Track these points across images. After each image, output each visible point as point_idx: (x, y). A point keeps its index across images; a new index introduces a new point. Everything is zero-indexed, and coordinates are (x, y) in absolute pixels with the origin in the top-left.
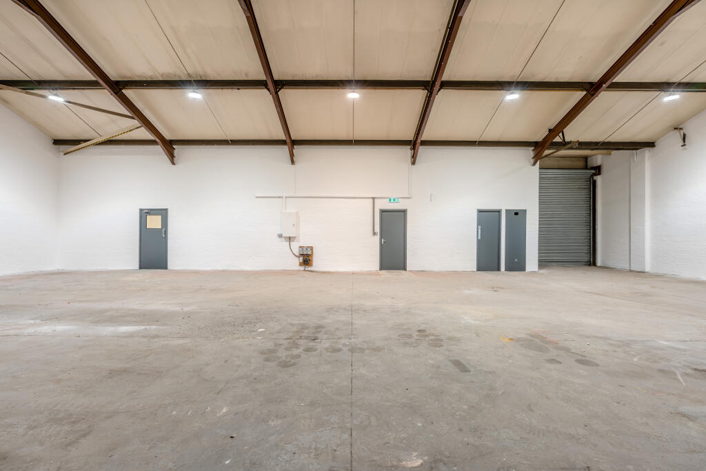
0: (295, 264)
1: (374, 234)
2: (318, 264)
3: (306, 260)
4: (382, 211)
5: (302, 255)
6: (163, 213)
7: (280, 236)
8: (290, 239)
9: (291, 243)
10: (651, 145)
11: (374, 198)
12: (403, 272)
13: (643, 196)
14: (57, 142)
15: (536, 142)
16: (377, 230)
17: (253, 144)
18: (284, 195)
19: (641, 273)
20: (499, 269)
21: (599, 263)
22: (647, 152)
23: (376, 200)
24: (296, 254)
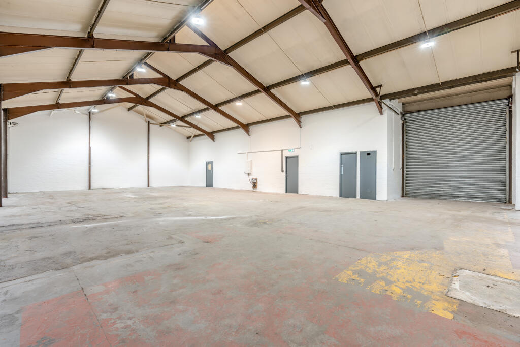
0: (250, 187)
1: (283, 171)
2: (260, 187)
3: (255, 185)
4: (287, 158)
5: (253, 182)
6: (211, 163)
7: (246, 172)
8: (249, 174)
9: (249, 176)
11: (282, 150)
16: (284, 169)
18: (246, 152)
20: (355, 197)
23: (283, 151)
24: (251, 182)
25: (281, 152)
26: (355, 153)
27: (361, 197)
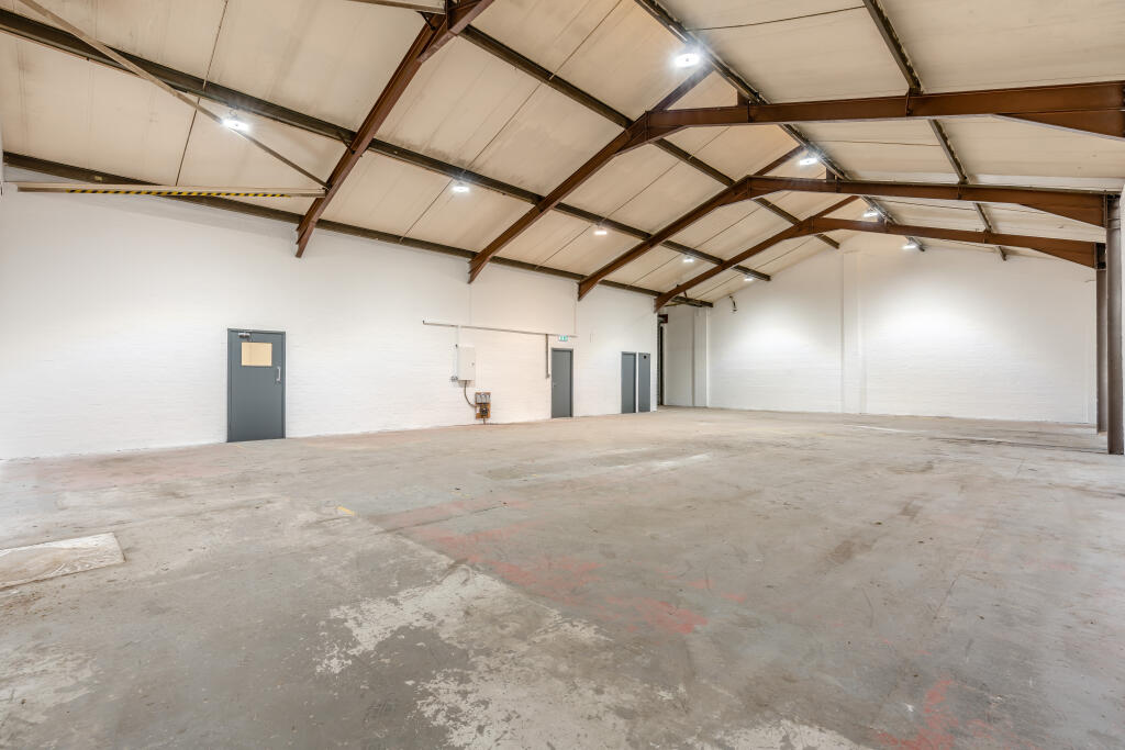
0: (469, 416)
1: (548, 376)
2: (496, 416)
3: (483, 410)
4: (554, 350)
5: (479, 404)
6: (277, 340)
7: (454, 379)
8: (466, 383)
9: (467, 389)
10: (710, 305)
11: (547, 335)
12: (569, 419)
14: (13, 159)
15: (658, 293)
16: (550, 372)
19: (706, 407)
20: (634, 411)
21: (665, 403)
22: (708, 310)
23: (550, 337)
24: (473, 402)
25: (544, 337)
26: (635, 355)
27: (640, 411)
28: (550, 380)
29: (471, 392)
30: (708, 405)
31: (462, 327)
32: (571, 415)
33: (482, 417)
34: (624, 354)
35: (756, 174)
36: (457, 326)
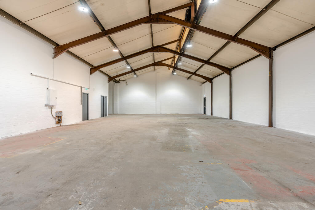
0: (53, 123)
1: (81, 104)
3: (59, 120)
4: (83, 94)
5: (58, 117)
7: (46, 105)
8: (52, 107)
9: (52, 110)
10: (119, 82)
12: (87, 121)
13: (117, 95)
15: (110, 76)
16: (82, 102)
17: (36, 34)
20: (103, 116)
22: (118, 84)
23: (82, 88)
24: (55, 116)
25: (80, 88)
26: (104, 97)
27: (105, 116)
28: (82, 105)
29: (54, 111)
30: (118, 113)
31: (51, 79)
32: (88, 119)
33: (59, 123)
34: (101, 96)
35: (161, 45)
36: (48, 79)
